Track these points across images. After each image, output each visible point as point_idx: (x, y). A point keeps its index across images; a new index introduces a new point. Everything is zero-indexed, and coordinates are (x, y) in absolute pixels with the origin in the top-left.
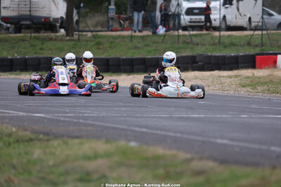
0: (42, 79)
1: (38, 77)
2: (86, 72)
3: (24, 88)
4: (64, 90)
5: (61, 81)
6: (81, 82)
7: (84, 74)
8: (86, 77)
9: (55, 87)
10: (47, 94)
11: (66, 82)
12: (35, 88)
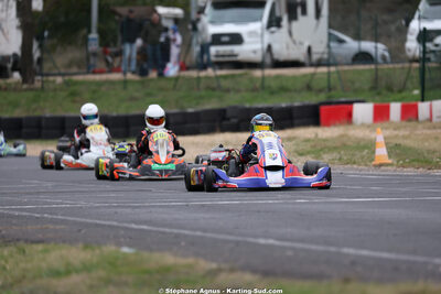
0: (230, 157)
1: (224, 154)
2: (156, 143)
3: (196, 178)
4: (275, 179)
5: (269, 162)
6: (147, 161)
7: (152, 148)
8: (157, 152)
9: (256, 172)
10: (241, 189)
11: (279, 162)
12: (217, 178)
